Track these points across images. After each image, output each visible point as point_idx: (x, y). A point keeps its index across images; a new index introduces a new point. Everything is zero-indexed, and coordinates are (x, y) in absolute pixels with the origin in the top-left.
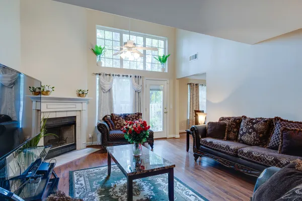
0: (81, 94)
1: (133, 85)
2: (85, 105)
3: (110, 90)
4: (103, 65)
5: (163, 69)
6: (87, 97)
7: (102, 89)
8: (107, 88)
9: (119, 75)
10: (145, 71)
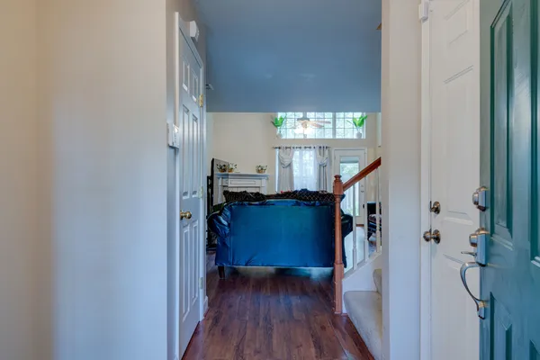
0: (260, 170)
1: (316, 158)
2: (264, 181)
3: (290, 165)
4: (284, 137)
5: (359, 135)
6: (266, 173)
7: (281, 163)
8: (287, 163)
9: (300, 148)
10: (334, 140)
